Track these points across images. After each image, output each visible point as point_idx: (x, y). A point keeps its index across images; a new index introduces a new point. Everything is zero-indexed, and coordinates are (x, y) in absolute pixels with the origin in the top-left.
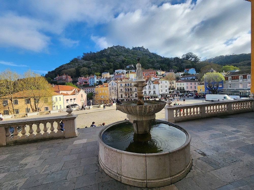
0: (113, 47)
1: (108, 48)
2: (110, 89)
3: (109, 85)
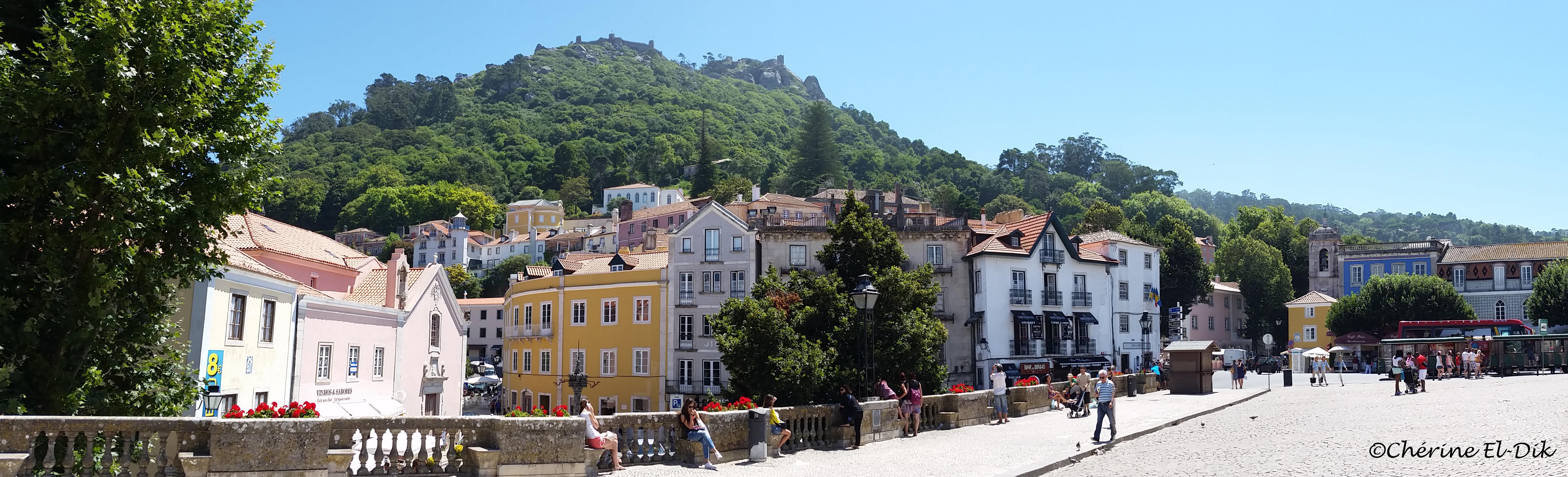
0: (572, 44)
2: (690, 292)
3: (680, 253)
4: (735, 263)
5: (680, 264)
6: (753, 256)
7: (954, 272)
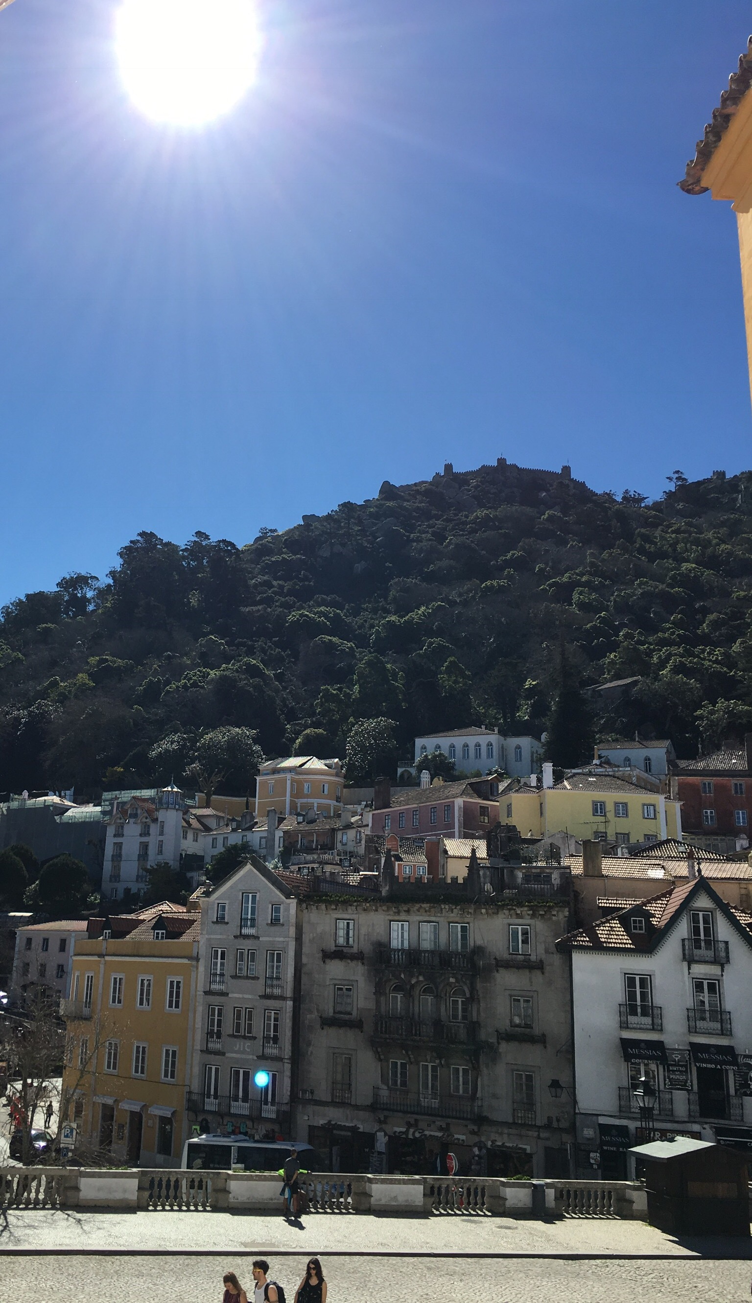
2: (222, 975)
3: (213, 922)
4: (271, 939)
5: (212, 937)
6: (292, 931)
7: (547, 969)
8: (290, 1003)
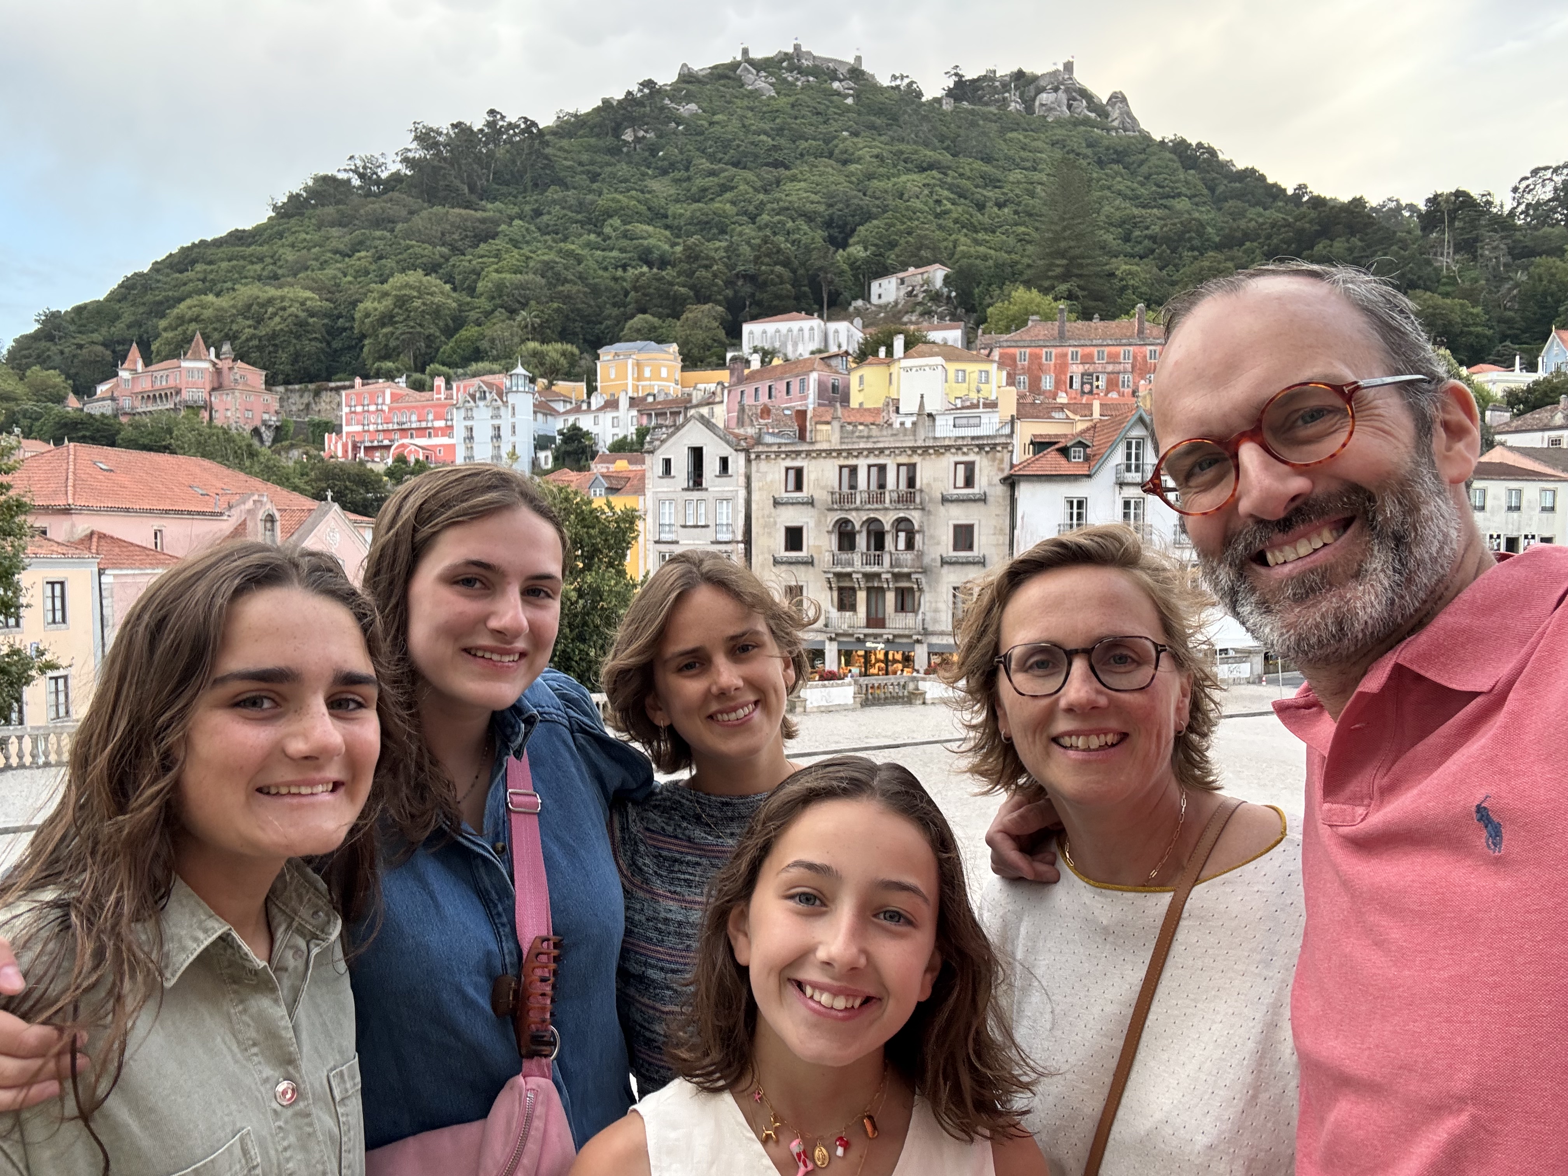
0: (735, 66)
1: (687, 78)
2: (671, 525)
3: (660, 477)
4: (720, 489)
5: (659, 490)
6: (742, 480)
7: (990, 499)
8: (742, 546)
